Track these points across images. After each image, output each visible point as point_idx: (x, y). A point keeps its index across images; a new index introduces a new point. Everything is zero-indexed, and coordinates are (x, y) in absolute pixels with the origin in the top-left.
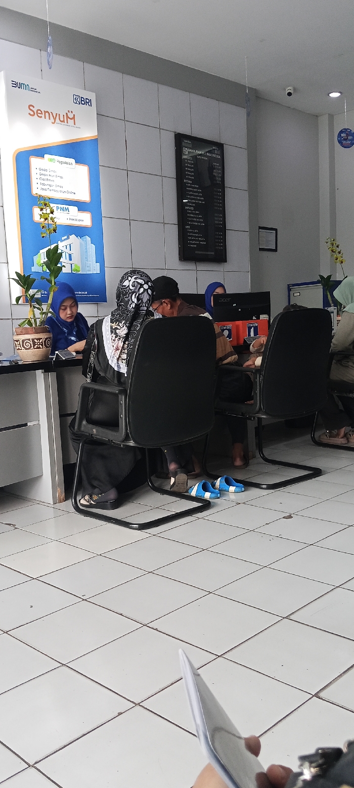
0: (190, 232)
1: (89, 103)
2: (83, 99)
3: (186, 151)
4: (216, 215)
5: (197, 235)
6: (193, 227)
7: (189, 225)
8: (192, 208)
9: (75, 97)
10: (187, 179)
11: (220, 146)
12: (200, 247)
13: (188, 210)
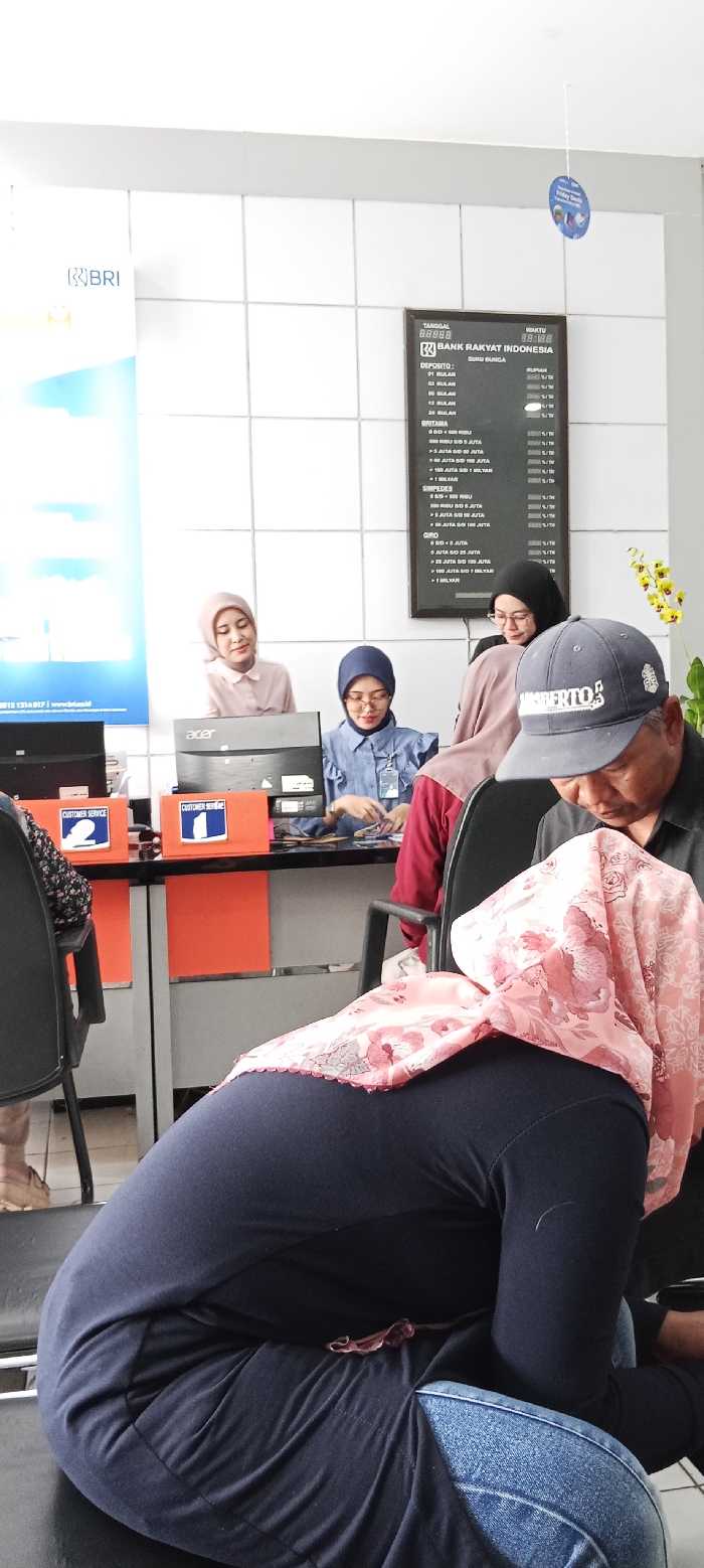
0: (441, 548)
1: (114, 281)
2: (95, 274)
3: (428, 349)
4: (531, 497)
5: (463, 552)
6: (445, 534)
7: (434, 529)
8: (445, 489)
9: (72, 273)
10: (431, 418)
11: (557, 324)
12: (470, 582)
13: (434, 493)
